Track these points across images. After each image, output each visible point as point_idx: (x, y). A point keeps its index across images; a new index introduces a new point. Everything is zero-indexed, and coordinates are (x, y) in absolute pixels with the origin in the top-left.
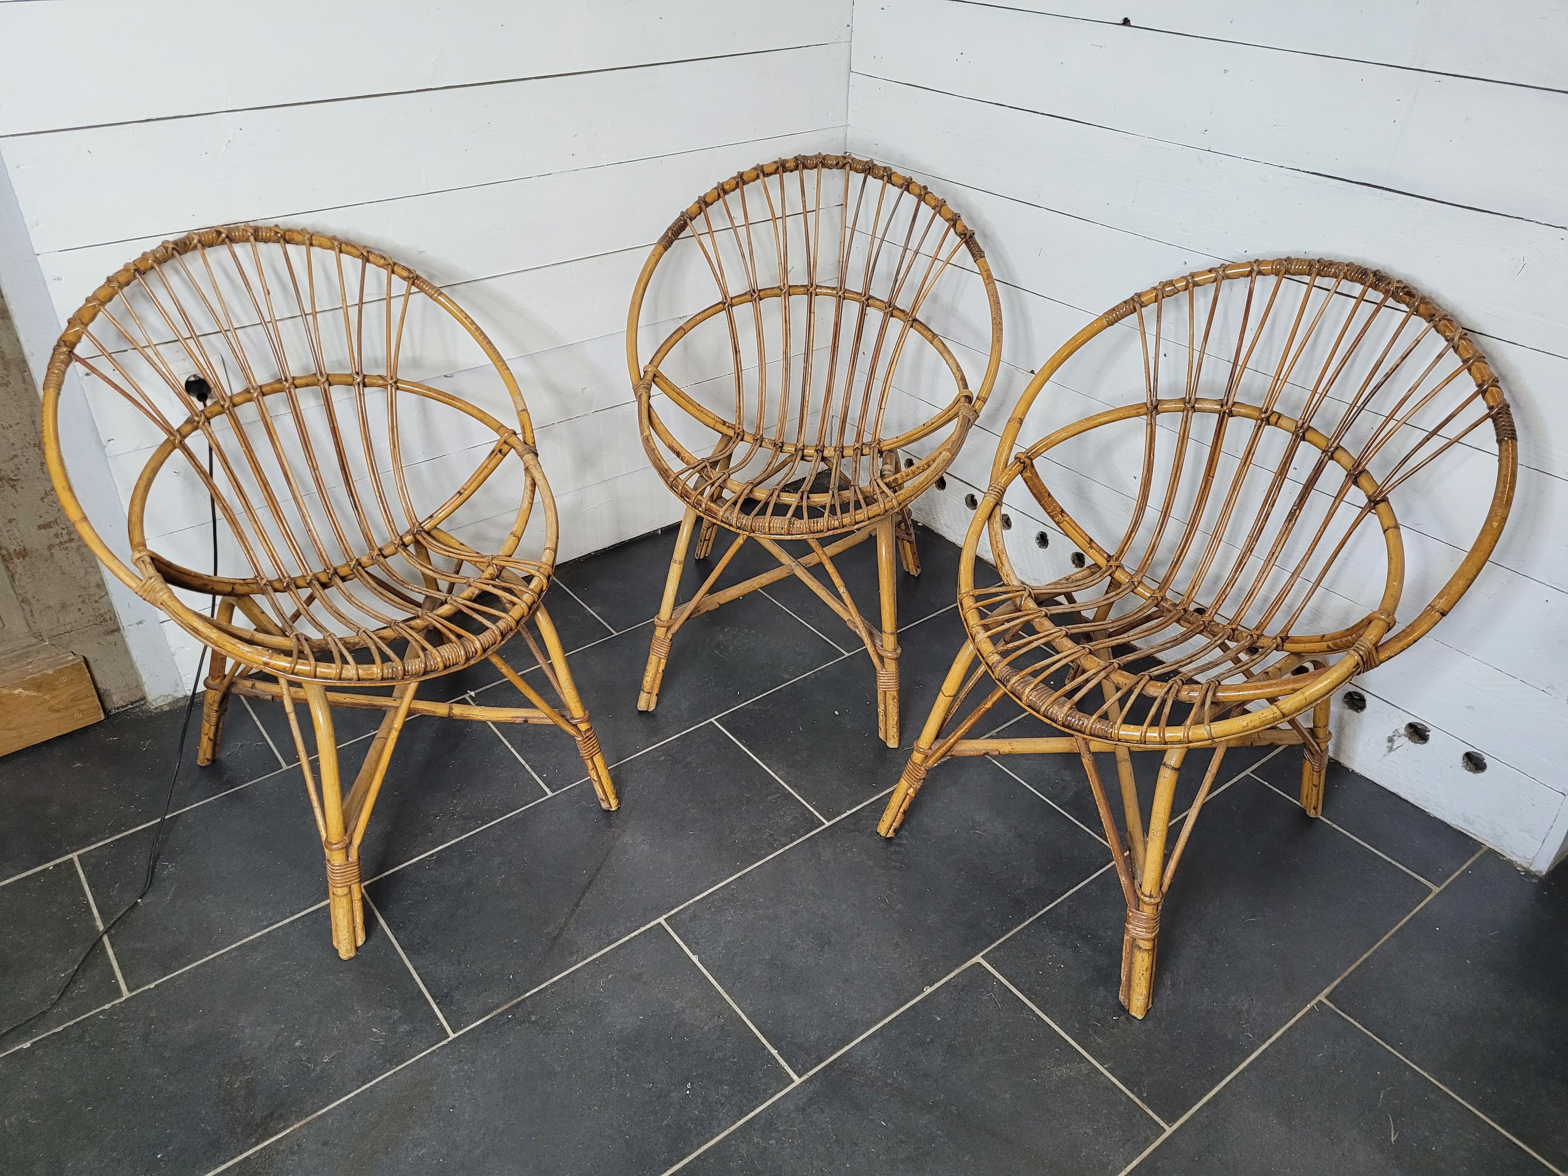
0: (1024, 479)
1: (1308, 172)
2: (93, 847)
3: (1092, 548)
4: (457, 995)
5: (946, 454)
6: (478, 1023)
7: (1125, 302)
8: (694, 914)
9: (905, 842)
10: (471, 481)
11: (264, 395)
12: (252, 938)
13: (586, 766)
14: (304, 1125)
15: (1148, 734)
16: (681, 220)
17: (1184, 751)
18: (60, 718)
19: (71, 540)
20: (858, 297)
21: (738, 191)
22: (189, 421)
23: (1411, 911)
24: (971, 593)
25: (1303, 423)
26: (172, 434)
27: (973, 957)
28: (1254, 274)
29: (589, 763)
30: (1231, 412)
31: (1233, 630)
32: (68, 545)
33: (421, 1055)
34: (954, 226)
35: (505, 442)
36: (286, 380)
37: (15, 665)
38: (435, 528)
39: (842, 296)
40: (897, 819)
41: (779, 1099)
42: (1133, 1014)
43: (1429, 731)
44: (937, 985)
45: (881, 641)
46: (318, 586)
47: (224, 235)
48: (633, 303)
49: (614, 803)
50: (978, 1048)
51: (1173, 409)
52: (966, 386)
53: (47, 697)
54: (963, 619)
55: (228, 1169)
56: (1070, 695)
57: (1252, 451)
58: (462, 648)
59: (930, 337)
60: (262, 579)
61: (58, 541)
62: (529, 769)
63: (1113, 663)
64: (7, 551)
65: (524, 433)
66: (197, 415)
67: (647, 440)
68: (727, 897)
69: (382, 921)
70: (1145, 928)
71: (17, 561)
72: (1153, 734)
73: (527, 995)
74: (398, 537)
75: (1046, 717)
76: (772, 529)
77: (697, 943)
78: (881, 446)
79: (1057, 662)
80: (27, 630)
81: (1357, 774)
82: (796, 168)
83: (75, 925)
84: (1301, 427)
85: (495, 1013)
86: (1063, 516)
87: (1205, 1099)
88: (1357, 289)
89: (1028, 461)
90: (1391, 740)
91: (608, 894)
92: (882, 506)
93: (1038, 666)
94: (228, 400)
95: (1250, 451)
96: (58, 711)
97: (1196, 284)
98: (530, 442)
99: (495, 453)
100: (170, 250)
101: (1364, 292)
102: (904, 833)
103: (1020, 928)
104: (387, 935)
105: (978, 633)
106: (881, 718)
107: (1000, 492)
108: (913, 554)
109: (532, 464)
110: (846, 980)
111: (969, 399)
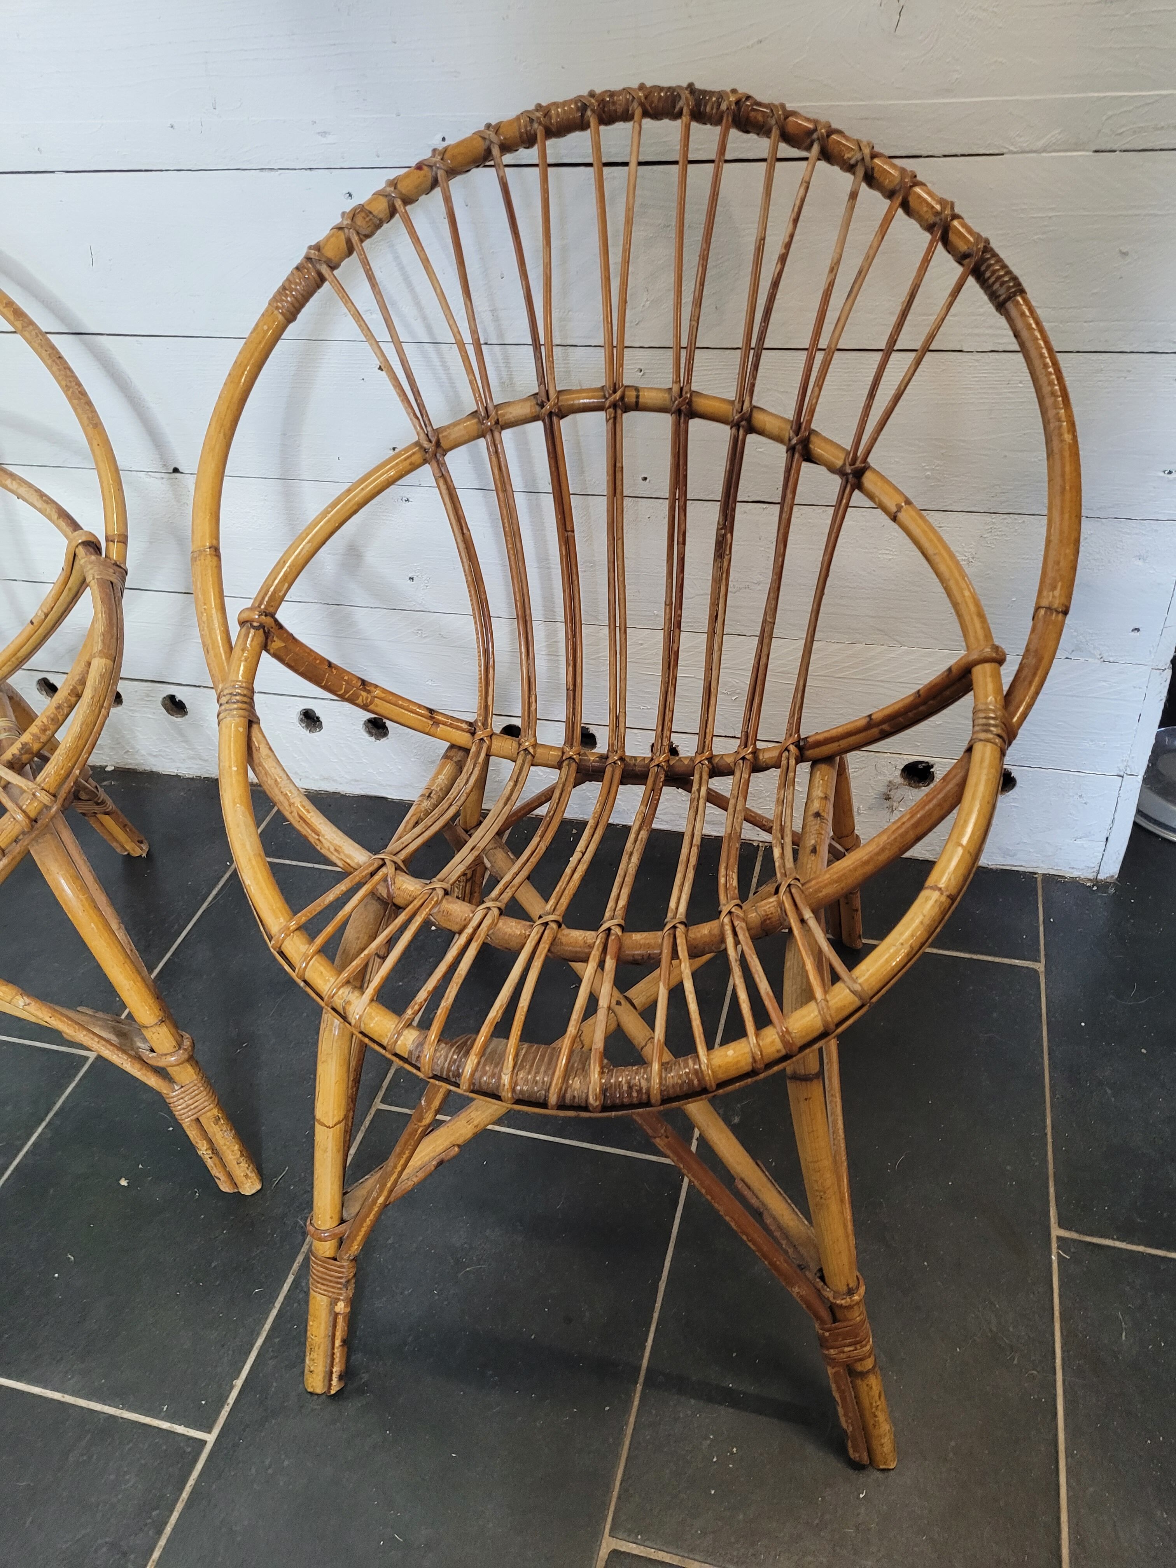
0: (275, 656)
3: (437, 723)
5: (99, 665)
7: (298, 270)
9: (365, 1377)
24: (293, 925)
25: (681, 390)
27: (598, 1544)
30: (560, 410)
31: (709, 760)
40: (337, 1360)
43: (930, 765)
45: (145, 1040)
51: (468, 436)
54: (302, 984)
70: (861, 1342)
84: (680, 398)
86: (369, 692)
89: (268, 620)
90: (887, 797)
92: (20, 817)
97: (407, 200)
105: (348, 1003)
106: (209, 1163)
107: (245, 699)
108: (124, 827)
111: (93, 547)
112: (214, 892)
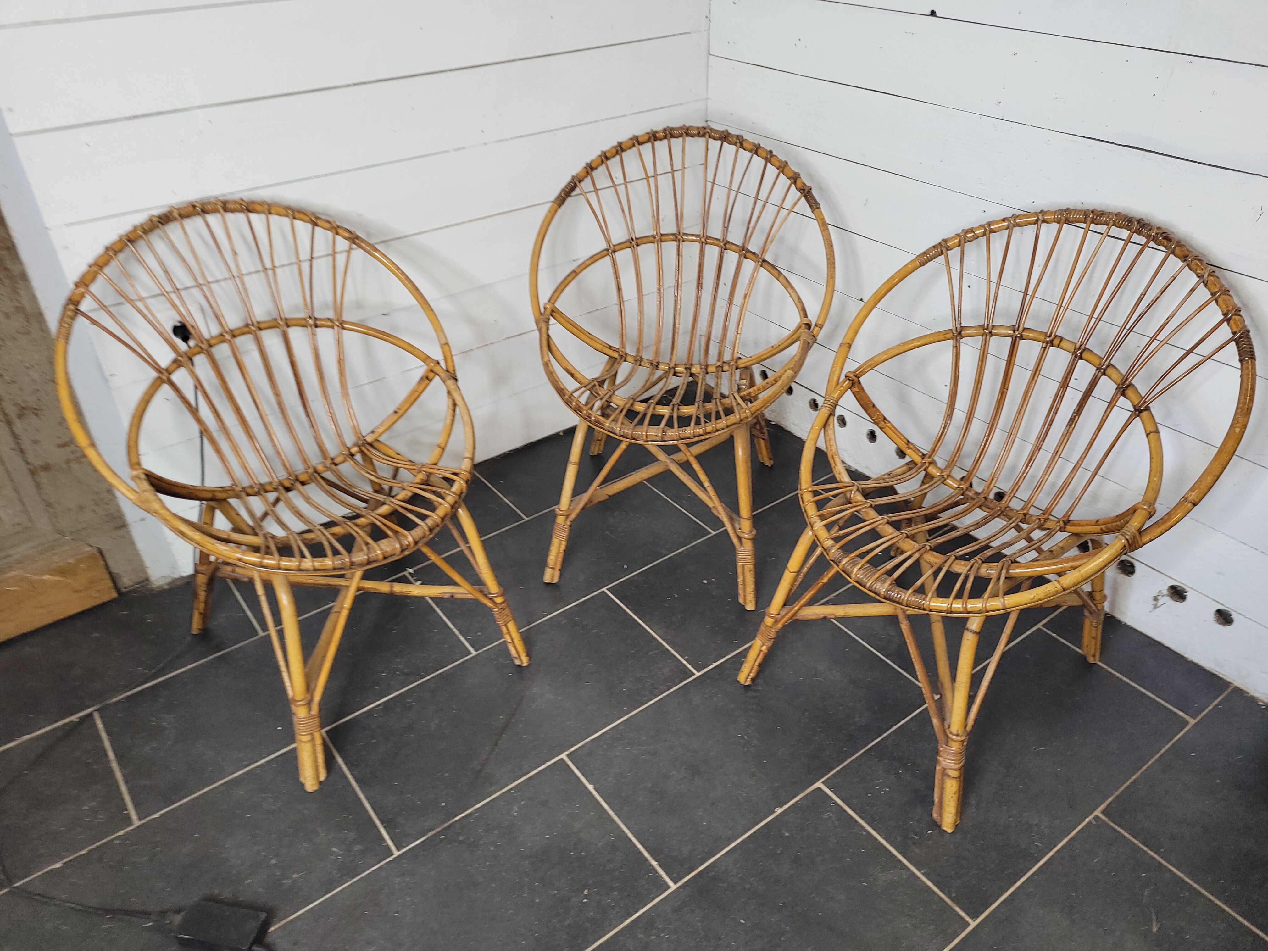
0: (853, 393)
1: (1084, 137)
2: (109, 702)
3: (909, 448)
4: (400, 820)
5: (790, 373)
6: (417, 843)
7: (934, 247)
8: (590, 750)
9: (760, 688)
10: (404, 402)
11: (234, 337)
12: (236, 774)
13: (501, 631)
15: (953, 606)
16: (572, 182)
17: (983, 618)
18: (81, 597)
20: (718, 242)
21: (618, 157)
22: (174, 361)
23: (1172, 739)
24: (810, 489)
25: (1081, 345)
26: (160, 372)
27: (815, 783)
28: (1039, 222)
29: (504, 629)
30: (1021, 336)
31: (1025, 515)
33: (372, 870)
34: (795, 182)
35: (431, 370)
36: (253, 324)
37: (44, 556)
38: (377, 440)
39: (704, 242)
40: (752, 672)
41: (658, 903)
42: (945, 828)
43: (1187, 592)
44: (786, 807)
45: (740, 524)
46: (283, 491)
47: (198, 208)
48: (533, 253)
49: (525, 660)
50: (819, 859)
51: (975, 334)
52: (806, 315)
53: (70, 581)
54: (803, 511)
56: (890, 573)
57: (1039, 368)
58: (397, 542)
59: (777, 275)
60: (237, 486)
61: (74, 457)
62: (457, 633)
63: (925, 545)
64: (33, 466)
65: (446, 362)
66: (181, 356)
67: (546, 365)
68: (616, 735)
69: (339, 760)
70: (953, 760)
71: (42, 474)
72: (958, 605)
73: (457, 818)
74: (347, 449)
75: (870, 591)
76: (649, 436)
77: (593, 774)
78: (738, 363)
79: (880, 546)
80: (53, 528)
81: (1129, 627)
82: (665, 137)
83: (96, 767)
84: (1079, 349)
85: (431, 832)
86: (885, 423)
87: (1002, 898)
88: (1125, 234)
89: (856, 379)
90: (1156, 599)
91: (521, 735)
92: (738, 416)
93: (864, 549)
94: (206, 343)
95: (1037, 368)
96: (80, 591)
97: (992, 231)
98: (451, 370)
99: (423, 380)
100: (155, 222)
101: (1130, 237)
102: (760, 681)
103: (852, 758)
104: (344, 772)
105: (815, 522)
106: (740, 587)
107: (833, 405)
108: (767, 449)
109: (452, 387)
110: (713, 804)
111: (808, 326)
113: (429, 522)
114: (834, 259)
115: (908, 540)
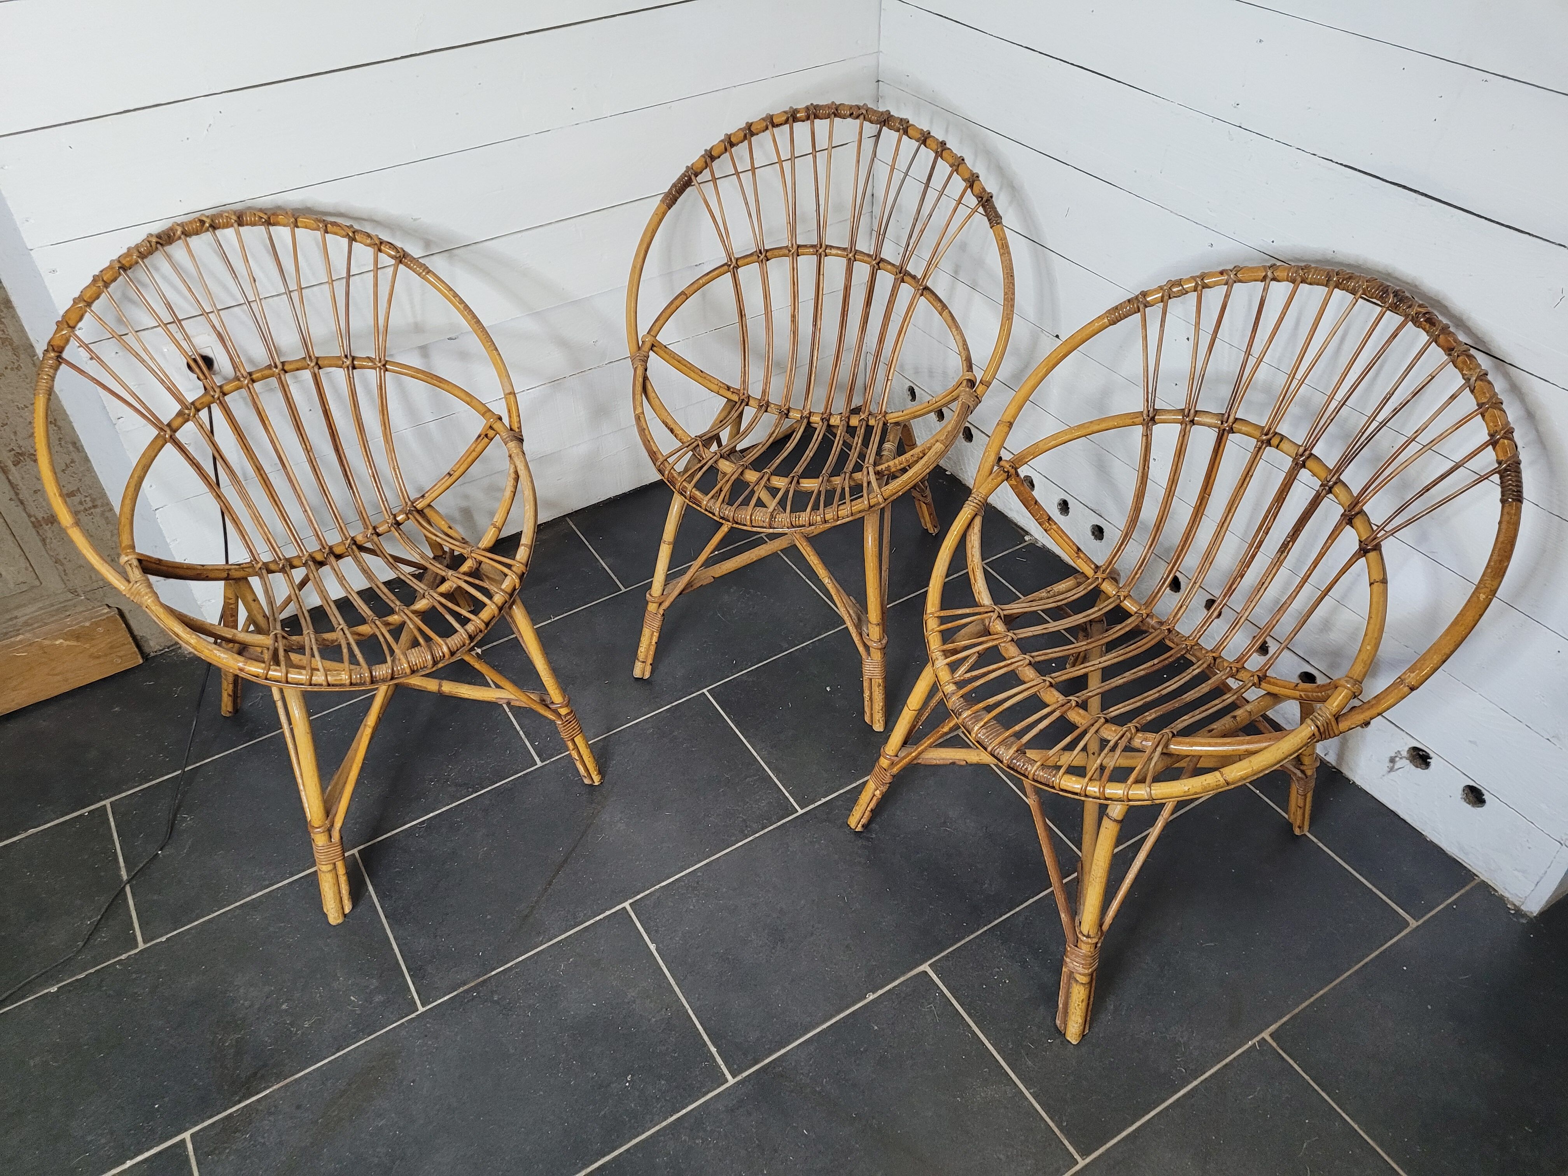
0: (1011, 486)
1: (1341, 164)
2: (124, 795)
3: (1079, 557)
4: (430, 969)
5: (939, 446)
6: (446, 998)
7: (1129, 301)
8: (659, 901)
9: (874, 836)
10: (460, 463)
11: (253, 381)
12: (254, 897)
13: (565, 743)
14: (282, 1087)
15: (1088, 788)
16: (686, 176)
17: (1126, 807)
18: (100, 664)
19: (95, 507)
20: (869, 259)
21: (746, 142)
22: (180, 414)
23: (1382, 945)
24: (937, 614)
25: (1306, 449)
26: (162, 429)
27: (921, 964)
28: (1268, 279)
29: (571, 744)
30: (1232, 428)
31: (1215, 659)
32: (92, 510)
33: (391, 1027)
34: (971, 186)
35: (491, 427)
36: (276, 367)
37: (55, 618)
38: (429, 505)
39: (853, 258)
40: (865, 816)
41: (711, 1099)
42: (1068, 1039)
43: (1431, 758)
44: (880, 992)
45: (867, 630)
46: (313, 567)
47: (207, 225)
48: (634, 267)
49: (597, 780)
50: (910, 1062)
51: (1172, 420)
52: (970, 368)
53: (87, 646)
54: (926, 641)
55: (214, 1123)
56: (1019, 735)
57: (1251, 473)
58: (429, 653)
59: (940, 309)
60: (257, 563)
61: (82, 508)
62: (523, 736)
63: (1072, 699)
64: (36, 519)
65: (510, 417)
66: (187, 408)
67: (639, 418)
68: (691, 884)
69: (371, 888)
70: (1082, 964)
71: (47, 527)
72: (1094, 789)
73: (493, 973)
74: (391, 517)
75: (993, 756)
76: (753, 521)
77: (657, 931)
78: (887, 418)
79: (1015, 696)
80: (64, 586)
81: (1357, 786)
82: (808, 118)
83: (102, 874)
84: (1303, 454)
85: (461, 989)
86: (1050, 524)
87: (1124, 1134)
88: (1372, 313)
89: (1012, 471)
90: (1392, 760)
91: (580, 874)
92: (866, 502)
93: (991, 701)
94: (218, 390)
95: (1248, 473)
96: (98, 657)
97: (1206, 286)
98: (515, 426)
99: (481, 438)
100: (153, 244)
101: (1381, 317)
102: (873, 829)
103: (972, 937)
104: (374, 903)
105: (937, 659)
106: (866, 702)
108: (930, 514)
109: (515, 451)
110: (793, 980)
111: (972, 383)
112: (955, 576)
113: (470, 627)
114: (1013, 294)
115: (1052, 689)
